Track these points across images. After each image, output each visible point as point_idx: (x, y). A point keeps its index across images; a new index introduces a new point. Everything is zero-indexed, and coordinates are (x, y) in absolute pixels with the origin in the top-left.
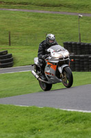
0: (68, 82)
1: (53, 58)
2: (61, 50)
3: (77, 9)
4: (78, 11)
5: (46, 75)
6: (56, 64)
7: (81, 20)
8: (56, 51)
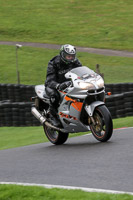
0: (103, 132)
1: (76, 90)
2: (90, 76)
3: (14, 35)
4: (15, 39)
5: (61, 118)
6: (81, 100)
7: (19, 52)
8: (82, 78)
